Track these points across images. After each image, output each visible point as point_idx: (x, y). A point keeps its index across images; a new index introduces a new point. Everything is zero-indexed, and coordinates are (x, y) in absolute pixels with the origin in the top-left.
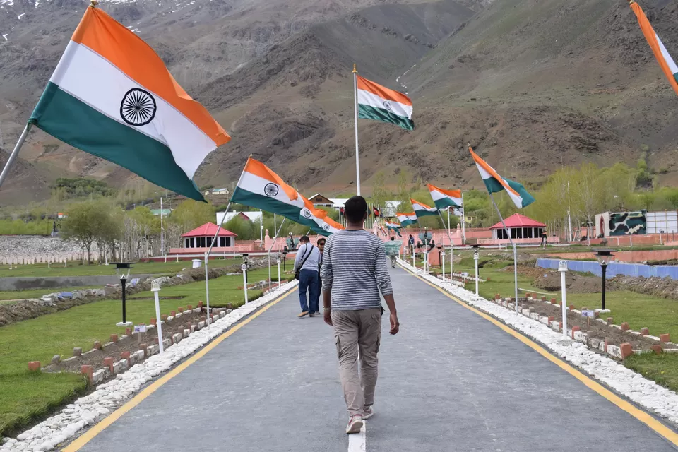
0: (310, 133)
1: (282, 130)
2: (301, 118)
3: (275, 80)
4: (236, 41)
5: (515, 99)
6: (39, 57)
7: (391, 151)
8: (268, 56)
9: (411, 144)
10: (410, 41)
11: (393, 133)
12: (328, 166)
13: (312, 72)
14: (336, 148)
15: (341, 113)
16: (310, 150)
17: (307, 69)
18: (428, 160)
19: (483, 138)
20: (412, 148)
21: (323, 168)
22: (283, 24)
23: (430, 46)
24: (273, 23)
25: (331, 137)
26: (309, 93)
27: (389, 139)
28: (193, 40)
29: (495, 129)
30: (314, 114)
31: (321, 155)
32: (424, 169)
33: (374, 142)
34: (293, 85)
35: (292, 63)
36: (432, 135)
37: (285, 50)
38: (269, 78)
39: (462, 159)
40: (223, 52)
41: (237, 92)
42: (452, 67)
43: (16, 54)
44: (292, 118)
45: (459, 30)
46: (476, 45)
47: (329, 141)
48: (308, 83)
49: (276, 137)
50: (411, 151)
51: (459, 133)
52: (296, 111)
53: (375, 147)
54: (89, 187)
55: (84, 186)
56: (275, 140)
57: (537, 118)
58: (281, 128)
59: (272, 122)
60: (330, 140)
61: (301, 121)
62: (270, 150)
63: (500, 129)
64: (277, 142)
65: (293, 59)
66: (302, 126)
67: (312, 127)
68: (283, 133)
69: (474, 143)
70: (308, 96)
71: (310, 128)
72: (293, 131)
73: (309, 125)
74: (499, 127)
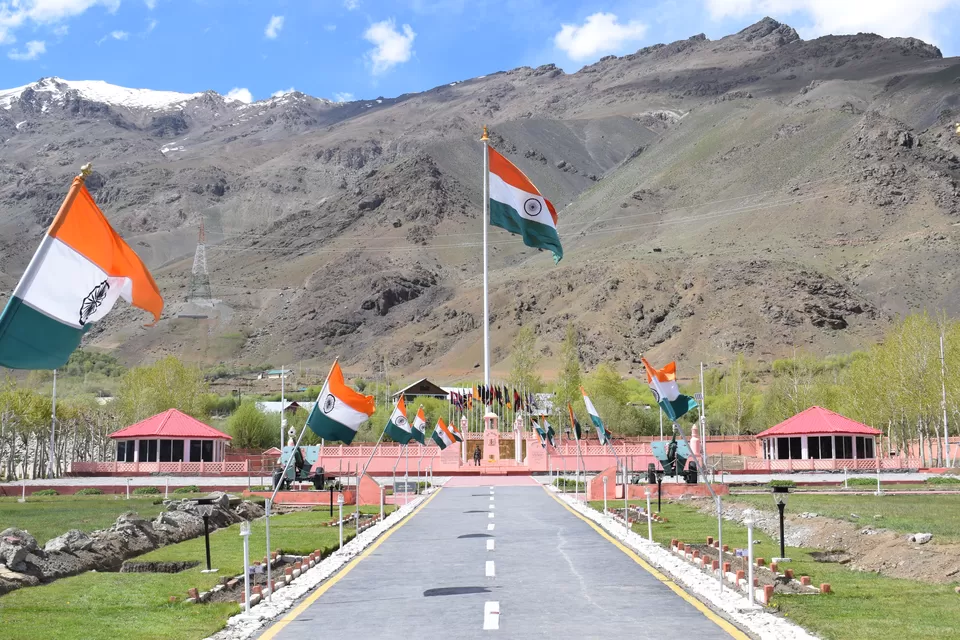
0: (415, 295)
1: (377, 288)
2: (407, 272)
3: (370, 218)
4: (319, 165)
5: (718, 251)
6: (41, 181)
7: (536, 322)
8: (362, 185)
9: (566, 311)
10: (566, 170)
11: (540, 295)
12: (441, 341)
13: (424, 207)
14: (455, 315)
15: (464, 267)
16: (417, 317)
17: (417, 204)
18: (590, 335)
19: (672, 305)
20: (567, 317)
21: (436, 344)
22: (385, 145)
23: (594, 179)
24: (373, 142)
25: (448, 299)
26: (419, 237)
27: (534, 303)
28: (257, 162)
29: (690, 293)
30: (425, 266)
31: (433, 324)
32: (586, 348)
33: (511, 309)
34: (397, 225)
35: (396, 195)
36: (596, 299)
37: (386, 178)
38: (362, 215)
39: (642, 334)
40: (300, 180)
41: (316, 235)
42: (625, 205)
43: (10, 175)
44: (392, 271)
45: (634, 156)
46: (660, 175)
47: (444, 305)
48: (418, 222)
49: (368, 297)
50: (566, 322)
51: (637, 296)
52: (399, 262)
53: (513, 314)
54: (87, 363)
55: (81, 362)
56: (367, 302)
57: (752, 277)
58: (375, 285)
59: (363, 277)
60: (448, 304)
61: (405, 276)
62: (358, 316)
63: (698, 293)
64: (370, 305)
65: (397, 190)
66: (407, 284)
67: (422, 285)
68: (378, 292)
69: (659, 312)
70: (417, 242)
71: (419, 287)
72: (392, 289)
73: (416, 282)
74: (697, 290)
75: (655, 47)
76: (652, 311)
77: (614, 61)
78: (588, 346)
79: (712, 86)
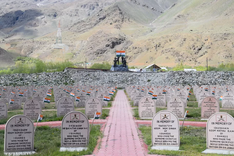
0: (120, 43)
1: (110, 41)
2: (117, 37)
3: (102, 22)
4: (82, 9)
5: (210, 31)
8: (99, 13)
10: (154, 10)
13: (118, 19)
14: (136, 48)
15: (132, 36)
16: (123, 49)
17: (116, 18)
18: (181, 54)
20: (172, 48)
21: (132, 56)
22: (100, 4)
23: (162, 12)
24: (96, 3)
26: (118, 27)
27: (160, 45)
28: (65, 8)
30: (121, 35)
31: (130, 50)
34: (111, 24)
35: (109, 16)
36: (180, 43)
37: (106, 11)
38: (100, 21)
39: (195, 53)
40: (77, 13)
41: (88, 26)
42: (176, 19)
44: (113, 36)
45: (173, 6)
48: (117, 23)
49: (107, 43)
50: (172, 50)
52: (114, 34)
53: (154, 48)
56: (107, 45)
59: (104, 38)
61: (117, 38)
62: (105, 48)
64: (108, 46)
65: (109, 14)
66: (118, 40)
67: (122, 40)
68: (110, 42)
70: (117, 28)
71: (121, 41)
72: (114, 41)
73: (120, 39)
76: (197, 47)
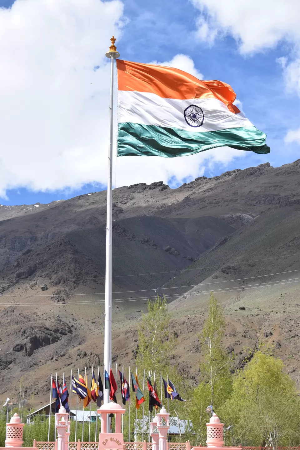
0: (55, 340)
1: (26, 335)
2: (50, 323)
3: (24, 284)
5: (288, 309)
8: (20, 260)
9: (174, 352)
10: (171, 253)
13: (65, 276)
14: (85, 355)
15: (94, 321)
16: (55, 358)
17: (60, 274)
18: (192, 372)
20: (174, 357)
22: (40, 235)
23: (192, 260)
24: (31, 233)
25: (80, 344)
26: (60, 298)
29: (270, 339)
30: (64, 319)
31: (68, 362)
33: (130, 351)
34: (43, 289)
35: (44, 267)
36: (196, 343)
37: (38, 255)
38: (18, 282)
44: (38, 323)
45: (221, 244)
46: (241, 257)
47: (77, 348)
48: (60, 287)
49: (18, 342)
50: (173, 361)
51: (229, 342)
52: (44, 315)
53: (131, 355)
56: (17, 345)
58: (24, 333)
59: (16, 327)
60: (79, 347)
61: (48, 326)
62: (10, 356)
63: (276, 340)
64: (19, 348)
65: (46, 263)
66: (49, 332)
67: (61, 333)
68: (27, 338)
69: (246, 354)
70: (58, 301)
71: (58, 335)
72: (38, 336)
73: (56, 331)
74: (275, 337)
75: (234, 171)
76: (241, 353)
77: (205, 181)
78: (190, 381)
79: (276, 198)
